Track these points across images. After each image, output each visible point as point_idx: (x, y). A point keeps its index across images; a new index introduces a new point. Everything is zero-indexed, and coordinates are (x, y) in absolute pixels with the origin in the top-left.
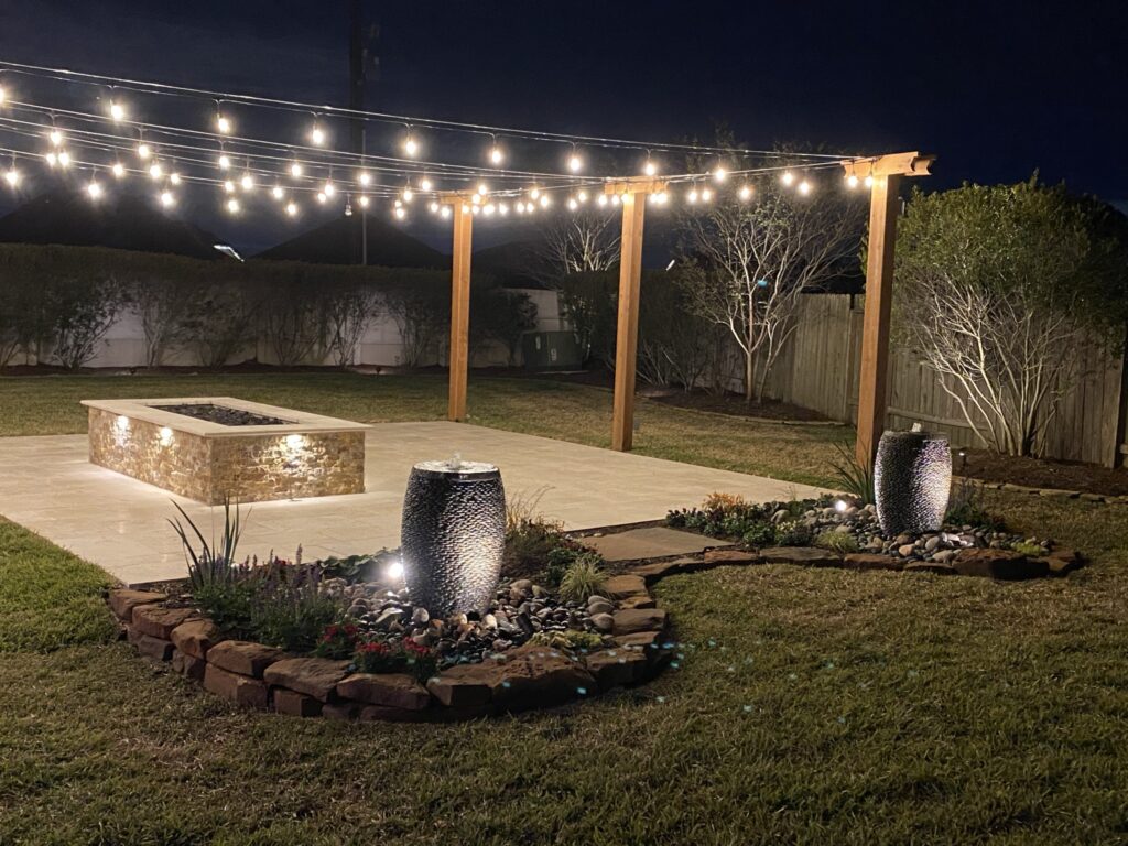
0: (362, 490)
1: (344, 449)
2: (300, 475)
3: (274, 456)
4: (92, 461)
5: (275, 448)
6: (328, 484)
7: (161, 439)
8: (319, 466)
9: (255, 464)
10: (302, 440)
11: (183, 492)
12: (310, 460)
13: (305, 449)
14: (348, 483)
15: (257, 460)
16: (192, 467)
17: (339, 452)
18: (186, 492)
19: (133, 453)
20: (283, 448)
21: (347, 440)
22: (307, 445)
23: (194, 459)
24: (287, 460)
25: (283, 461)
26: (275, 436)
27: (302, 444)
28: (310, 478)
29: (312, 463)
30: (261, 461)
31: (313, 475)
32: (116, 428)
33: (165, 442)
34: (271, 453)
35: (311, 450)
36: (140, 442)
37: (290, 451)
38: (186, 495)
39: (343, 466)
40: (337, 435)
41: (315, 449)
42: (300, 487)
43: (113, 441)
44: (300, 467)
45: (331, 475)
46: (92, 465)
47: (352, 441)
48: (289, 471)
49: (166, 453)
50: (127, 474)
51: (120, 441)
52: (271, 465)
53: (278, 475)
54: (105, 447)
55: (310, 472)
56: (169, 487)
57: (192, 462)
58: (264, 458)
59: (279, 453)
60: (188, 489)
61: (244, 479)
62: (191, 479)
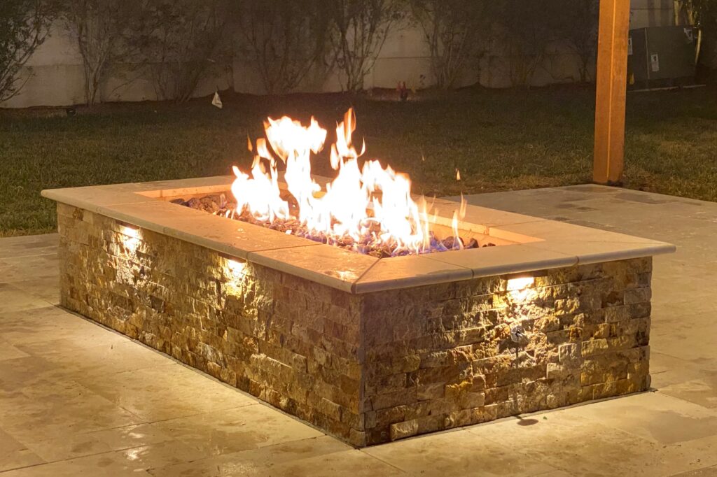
0: (644, 386)
1: (614, 298)
2: (532, 362)
3: (484, 324)
4: (67, 306)
5: (485, 307)
6: (583, 377)
7: (224, 280)
8: (567, 339)
9: (447, 346)
10: (534, 286)
11: (283, 402)
12: (549, 327)
13: (540, 303)
14: (619, 372)
15: (450, 337)
16: (309, 352)
17: (604, 306)
18: (292, 403)
19: (155, 302)
20: (500, 305)
21: (619, 278)
22: (544, 294)
23: (313, 335)
24: (508, 329)
25: (499, 333)
26: (483, 282)
27: (533, 294)
28: (551, 367)
29: (554, 333)
30: (457, 336)
31: (555, 360)
32: (115, 248)
33: (234, 288)
34: (477, 318)
35: (552, 305)
36: (173, 282)
37: (511, 310)
38: (291, 410)
39: (611, 335)
40: (599, 267)
41: (560, 302)
42: (532, 387)
43: (111, 273)
44: (532, 346)
45: (588, 357)
46: (65, 315)
47: (628, 280)
48: (510, 355)
49: (239, 312)
50: (143, 341)
51: (126, 273)
52: (476, 345)
53: (490, 366)
54: (93, 281)
55: (550, 353)
56: (244, 385)
57: (305, 339)
58: (464, 330)
59: (492, 316)
60: (299, 397)
61: (426, 381)
62: (305, 378)
